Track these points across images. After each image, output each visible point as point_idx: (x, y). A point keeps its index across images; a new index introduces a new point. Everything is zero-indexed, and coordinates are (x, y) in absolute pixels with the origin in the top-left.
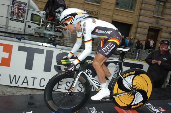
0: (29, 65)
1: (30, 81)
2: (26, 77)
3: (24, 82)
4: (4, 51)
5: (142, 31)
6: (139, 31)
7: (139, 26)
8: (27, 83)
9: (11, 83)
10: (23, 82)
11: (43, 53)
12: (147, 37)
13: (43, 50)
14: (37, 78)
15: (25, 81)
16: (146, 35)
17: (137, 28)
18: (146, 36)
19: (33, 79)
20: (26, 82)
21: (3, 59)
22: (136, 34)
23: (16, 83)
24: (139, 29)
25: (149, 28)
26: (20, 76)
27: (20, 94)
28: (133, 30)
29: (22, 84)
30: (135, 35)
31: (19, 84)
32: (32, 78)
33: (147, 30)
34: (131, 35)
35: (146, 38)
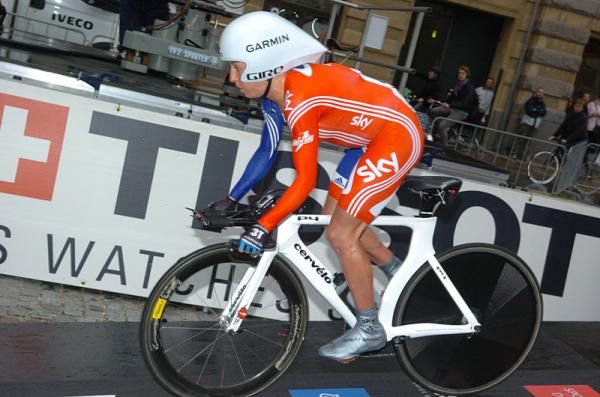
0: (133, 199)
1: (135, 266)
2: (118, 249)
3: (109, 268)
4: (31, 130)
5: (553, 51)
6: (539, 50)
7: (543, 29)
8: (121, 273)
9: (53, 270)
10: (105, 270)
11: (193, 150)
12: (576, 84)
13: (195, 137)
14: (162, 255)
15: (114, 265)
16: (572, 71)
17: (532, 39)
18: (573, 77)
19: (147, 257)
20: (118, 269)
21: (25, 165)
22: (527, 65)
23: (75, 274)
24: (542, 43)
25: (591, 39)
26: (92, 244)
27: (100, 318)
28: (513, 45)
29: (99, 278)
30: (523, 70)
31: (88, 278)
32: (142, 252)
33: (580, 49)
34: (501, 71)
35: (570, 88)
